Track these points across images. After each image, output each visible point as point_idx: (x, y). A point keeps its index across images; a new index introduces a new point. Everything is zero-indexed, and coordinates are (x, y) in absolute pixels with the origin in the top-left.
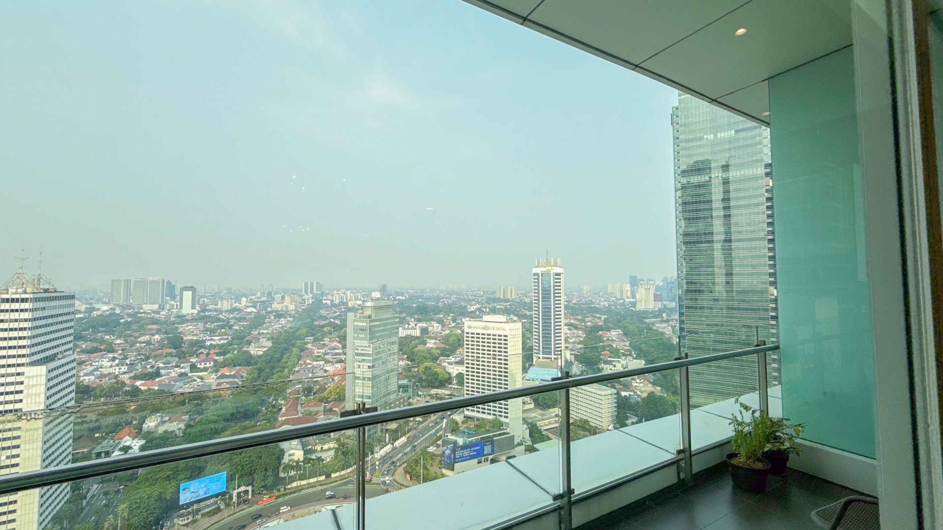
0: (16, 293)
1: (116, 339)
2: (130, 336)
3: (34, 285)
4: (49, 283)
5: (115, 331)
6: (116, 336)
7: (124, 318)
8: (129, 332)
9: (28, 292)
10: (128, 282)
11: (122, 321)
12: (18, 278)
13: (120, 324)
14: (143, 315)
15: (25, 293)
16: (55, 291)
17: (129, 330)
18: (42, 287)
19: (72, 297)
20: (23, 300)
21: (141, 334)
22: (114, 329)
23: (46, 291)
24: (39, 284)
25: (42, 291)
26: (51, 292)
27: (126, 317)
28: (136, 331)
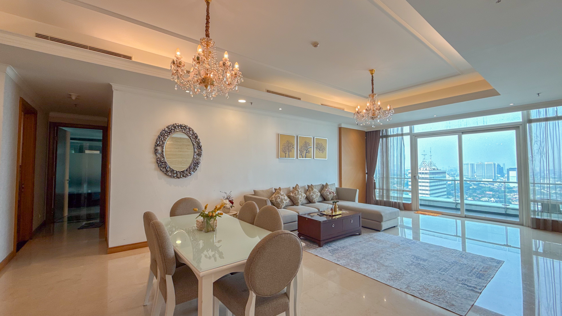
0: (423, 170)
1: (468, 197)
2: (476, 197)
3: (429, 167)
4: (435, 166)
5: (468, 193)
6: (468, 196)
7: (472, 186)
8: (476, 194)
9: (427, 169)
10: (472, 165)
11: (471, 187)
12: (423, 163)
13: (470, 189)
14: (483, 185)
15: (426, 170)
16: (438, 170)
17: (475, 193)
18: (432, 167)
19: (445, 173)
20: (426, 173)
21: (482, 196)
22: (467, 192)
23: (434, 169)
24: (431, 166)
25: (432, 169)
26: (436, 170)
27: (473, 185)
28: (479, 194)
